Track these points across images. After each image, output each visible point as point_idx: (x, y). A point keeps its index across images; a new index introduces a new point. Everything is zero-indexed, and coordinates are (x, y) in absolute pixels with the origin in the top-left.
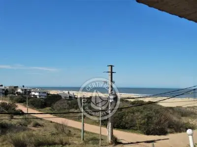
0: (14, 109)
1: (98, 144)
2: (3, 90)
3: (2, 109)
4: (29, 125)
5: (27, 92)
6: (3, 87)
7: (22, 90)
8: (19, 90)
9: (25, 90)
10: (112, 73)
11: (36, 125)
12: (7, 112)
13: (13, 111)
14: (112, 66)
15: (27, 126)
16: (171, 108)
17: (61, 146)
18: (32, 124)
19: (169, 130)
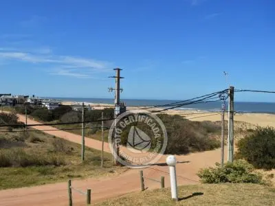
0: (16, 122)
1: (99, 165)
2: (11, 99)
3: (2, 121)
4: (26, 141)
5: (38, 103)
6: (11, 97)
7: (32, 100)
8: (29, 101)
9: (36, 100)
10: (119, 78)
11: (35, 140)
12: (6, 124)
13: (14, 124)
14: (119, 70)
15: (23, 141)
16: (198, 123)
17: (54, 166)
18: (30, 139)
19: (190, 149)
